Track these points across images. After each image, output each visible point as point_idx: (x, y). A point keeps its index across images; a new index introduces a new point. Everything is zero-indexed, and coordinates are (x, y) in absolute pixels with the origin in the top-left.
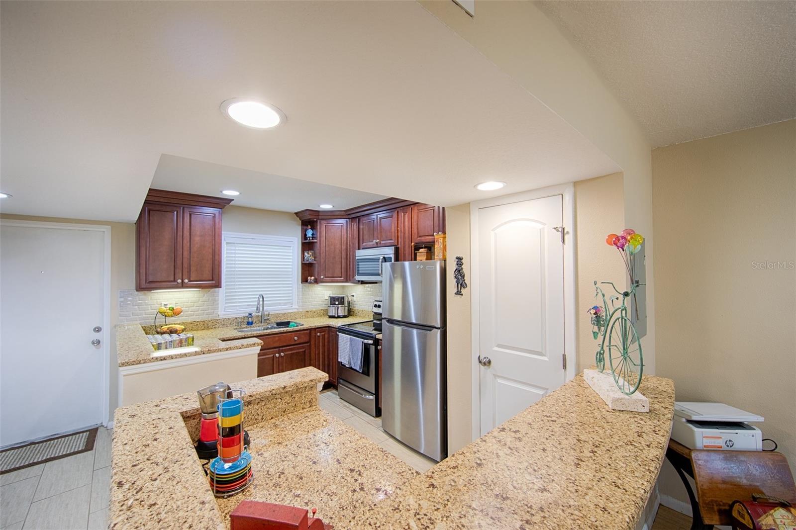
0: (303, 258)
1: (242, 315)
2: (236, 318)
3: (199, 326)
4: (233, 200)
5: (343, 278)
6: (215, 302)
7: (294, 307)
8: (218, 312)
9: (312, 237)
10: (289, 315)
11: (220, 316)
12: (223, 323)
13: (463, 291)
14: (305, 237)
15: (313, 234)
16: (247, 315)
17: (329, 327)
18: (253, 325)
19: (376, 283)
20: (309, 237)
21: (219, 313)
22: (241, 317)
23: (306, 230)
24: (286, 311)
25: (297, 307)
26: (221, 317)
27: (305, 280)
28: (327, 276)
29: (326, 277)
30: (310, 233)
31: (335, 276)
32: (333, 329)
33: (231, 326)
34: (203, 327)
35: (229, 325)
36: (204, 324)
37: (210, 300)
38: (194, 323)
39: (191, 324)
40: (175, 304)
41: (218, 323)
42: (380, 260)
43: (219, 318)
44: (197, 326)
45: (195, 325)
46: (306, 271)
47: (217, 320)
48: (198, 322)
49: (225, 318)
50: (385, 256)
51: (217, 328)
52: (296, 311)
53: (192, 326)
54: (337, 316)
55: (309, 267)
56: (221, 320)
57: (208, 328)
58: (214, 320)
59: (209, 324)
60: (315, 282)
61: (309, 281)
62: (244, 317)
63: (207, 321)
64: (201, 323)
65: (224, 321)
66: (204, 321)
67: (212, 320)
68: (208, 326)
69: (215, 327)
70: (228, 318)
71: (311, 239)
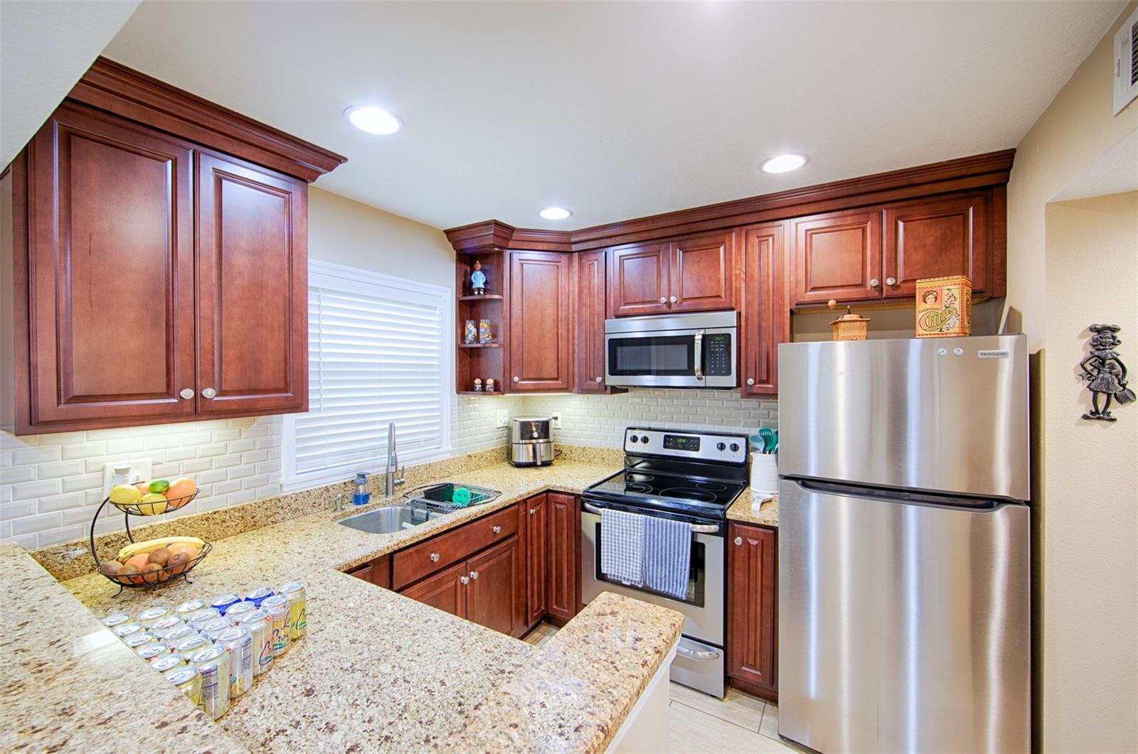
0: (462, 337)
1: (339, 480)
2: (327, 489)
4: (346, 159)
5: (560, 382)
6: (269, 450)
7: (445, 448)
8: (280, 476)
9: (485, 290)
10: (438, 467)
11: (285, 489)
12: (294, 506)
13: (1116, 410)
14: (466, 287)
15: (486, 283)
16: (354, 476)
17: (549, 491)
18: (372, 501)
19: (626, 391)
20: (479, 289)
21: (282, 480)
22: (339, 486)
23: (470, 274)
24: (432, 460)
25: (450, 448)
26: (287, 491)
27: (465, 386)
28: (524, 377)
29: (523, 380)
30: (479, 280)
31: (544, 377)
32: (561, 496)
33: (315, 510)
34: (240, 525)
35: (310, 510)
36: (243, 518)
37: (258, 446)
38: (215, 516)
39: (205, 522)
40: (153, 464)
41: (282, 508)
42: (696, 342)
43: (284, 494)
44: (224, 525)
45: (218, 524)
46: (465, 365)
47: (280, 501)
48: (226, 512)
49: (300, 491)
50: (709, 332)
51: (280, 522)
52: (451, 457)
53: (209, 527)
54: (539, 463)
55: (471, 357)
56: (290, 498)
57: (254, 525)
58: (271, 500)
59: (259, 514)
60: (495, 390)
61: (478, 389)
62: (345, 483)
63: (251, 506)
64: (236, 514)
65: (297, 500)
66: (243, 509)
67: (264, 503)
68: (255, 519)
69: (274, 520)
70: (308, 491)
71: (482, 293)
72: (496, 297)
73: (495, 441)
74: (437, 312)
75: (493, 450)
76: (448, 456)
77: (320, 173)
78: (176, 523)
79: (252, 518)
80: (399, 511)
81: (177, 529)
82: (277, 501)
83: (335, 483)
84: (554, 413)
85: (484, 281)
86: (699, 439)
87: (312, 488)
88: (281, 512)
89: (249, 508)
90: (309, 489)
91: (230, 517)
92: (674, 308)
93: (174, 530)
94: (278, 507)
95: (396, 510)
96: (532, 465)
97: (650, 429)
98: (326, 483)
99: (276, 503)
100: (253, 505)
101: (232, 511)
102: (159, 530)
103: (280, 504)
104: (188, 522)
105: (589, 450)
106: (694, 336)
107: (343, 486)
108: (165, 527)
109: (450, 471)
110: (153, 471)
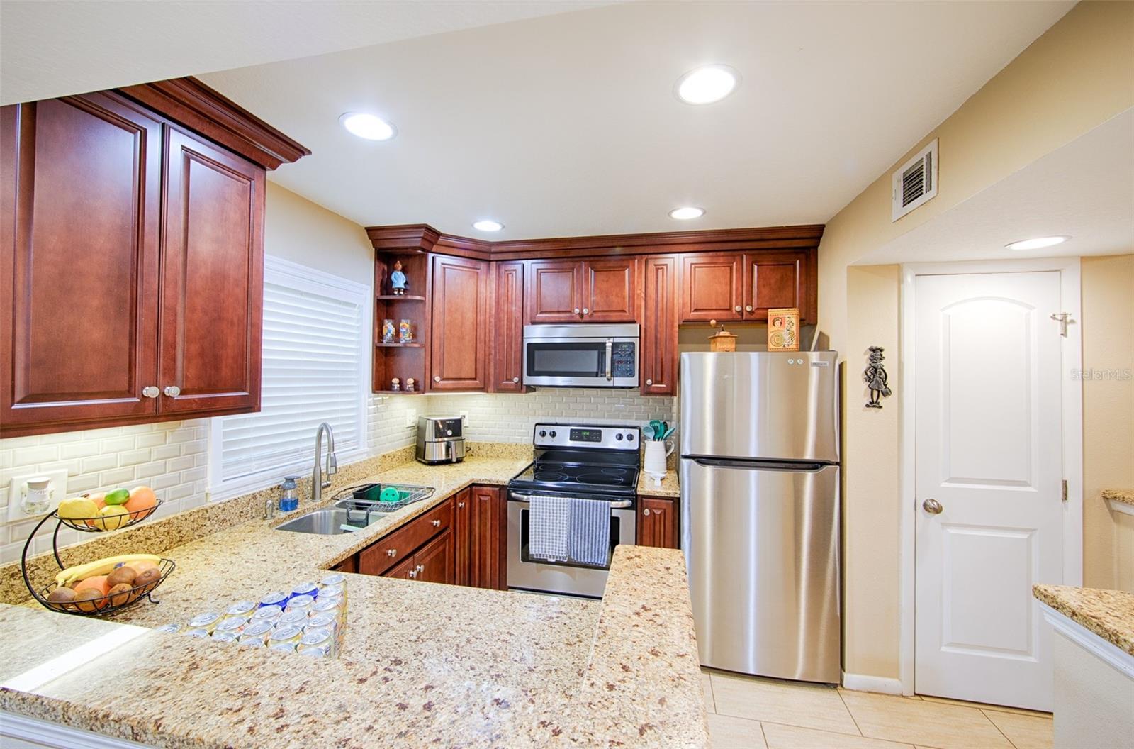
0: (380, 336)
1: (265, 486)
2: (254, 497)
3: (152, 541)
4: (310, 153)
5: (477, 382)
6: (193, 458)
7: (362, 449)
8: (205, 484)
9: (405, 290)
10: (357, 469)
11: (211, 498)
12: (221, 516)
13: (882, 401)
14: (385, 286)
15: (406, 283)
16: (281, 481)
17: (474, 485)
18: (300, 507)
20: (399, 289)
21: (208, 488)
22: (266, 492)
23: (390, 273)
24: (351, 462)
25: (367, 449)
26: (213, 500)
27: (382, 384)
28: (445, 377)
30: (399, 280)
31: (463, 377)
32: (485, 488)
33: (242, 520)
34: (165, 542)
35: (237, 520)
36: (168, 533)
37: (183, 452)
38: (138, 533)
39: (128, 540)
40: (69, 476)
41: (209, 520)
42: (607, 348)
43: (211, 504)
44: (149, 542)
45: (141, 542)
46: (381, 365)
47: (207, 512)
48: (151, 527)
49: (227, 500)
50: (617, 340)
51: (207, 535)
52: (367, 458)
53: (131, 546)
54: (454, 460)
55: (386, 356)
56: (217, 508)
57: (180, 541)
58: (198, 511)
59: (186, 528)
60: (415, 390)
61: (396, 388)
62: (271, 489)
63: (177, 519)
64: (162, 529)
65: (224, 510)
66: (169, 523)
67: (191, 515)
68: (181, 534)
69: (201, 534)
70: (235, 499)
71: (402, 293)
72: (418, 298)
73: (404, 440)
74: (356, 309)
75: (404, 450)
76: (365, 457)
77: (282, 162)
78: (95, 544)
79: (179, 533)
80: (333, 515)
81: (96, 551)
82: (205, 512)
83: (261, 489)
84: (461, 412)
85: (404, 281)
86: (600, 431)
87: (238, 496)
88: (208, 523)
89: (175, 521)
90: (236, 497)
91: (155, 533)
92: (587, 319)
93: (93, 553)
94: (205, 519)
95: (330, 513)
96: (448, 462)
97: (556, 424)
98: (252, 490)
99: (203, 514)
100: (180, 517)
101: (157, 526)
102: (76, 553)
103: (208, 515)
104: (110, 542)
105: (496, 446)
106: (605, 343)
107: (270, 492)
108: (82, 550)
109: (367, 472)
110: (68, 483)
